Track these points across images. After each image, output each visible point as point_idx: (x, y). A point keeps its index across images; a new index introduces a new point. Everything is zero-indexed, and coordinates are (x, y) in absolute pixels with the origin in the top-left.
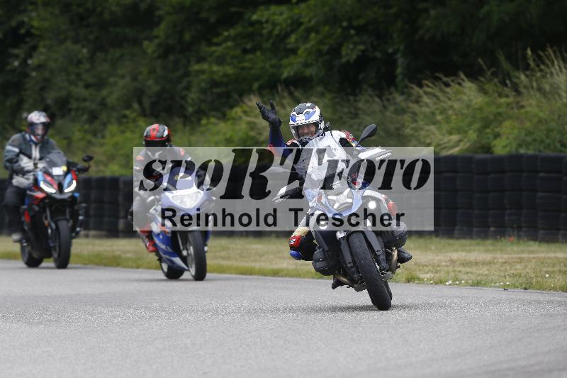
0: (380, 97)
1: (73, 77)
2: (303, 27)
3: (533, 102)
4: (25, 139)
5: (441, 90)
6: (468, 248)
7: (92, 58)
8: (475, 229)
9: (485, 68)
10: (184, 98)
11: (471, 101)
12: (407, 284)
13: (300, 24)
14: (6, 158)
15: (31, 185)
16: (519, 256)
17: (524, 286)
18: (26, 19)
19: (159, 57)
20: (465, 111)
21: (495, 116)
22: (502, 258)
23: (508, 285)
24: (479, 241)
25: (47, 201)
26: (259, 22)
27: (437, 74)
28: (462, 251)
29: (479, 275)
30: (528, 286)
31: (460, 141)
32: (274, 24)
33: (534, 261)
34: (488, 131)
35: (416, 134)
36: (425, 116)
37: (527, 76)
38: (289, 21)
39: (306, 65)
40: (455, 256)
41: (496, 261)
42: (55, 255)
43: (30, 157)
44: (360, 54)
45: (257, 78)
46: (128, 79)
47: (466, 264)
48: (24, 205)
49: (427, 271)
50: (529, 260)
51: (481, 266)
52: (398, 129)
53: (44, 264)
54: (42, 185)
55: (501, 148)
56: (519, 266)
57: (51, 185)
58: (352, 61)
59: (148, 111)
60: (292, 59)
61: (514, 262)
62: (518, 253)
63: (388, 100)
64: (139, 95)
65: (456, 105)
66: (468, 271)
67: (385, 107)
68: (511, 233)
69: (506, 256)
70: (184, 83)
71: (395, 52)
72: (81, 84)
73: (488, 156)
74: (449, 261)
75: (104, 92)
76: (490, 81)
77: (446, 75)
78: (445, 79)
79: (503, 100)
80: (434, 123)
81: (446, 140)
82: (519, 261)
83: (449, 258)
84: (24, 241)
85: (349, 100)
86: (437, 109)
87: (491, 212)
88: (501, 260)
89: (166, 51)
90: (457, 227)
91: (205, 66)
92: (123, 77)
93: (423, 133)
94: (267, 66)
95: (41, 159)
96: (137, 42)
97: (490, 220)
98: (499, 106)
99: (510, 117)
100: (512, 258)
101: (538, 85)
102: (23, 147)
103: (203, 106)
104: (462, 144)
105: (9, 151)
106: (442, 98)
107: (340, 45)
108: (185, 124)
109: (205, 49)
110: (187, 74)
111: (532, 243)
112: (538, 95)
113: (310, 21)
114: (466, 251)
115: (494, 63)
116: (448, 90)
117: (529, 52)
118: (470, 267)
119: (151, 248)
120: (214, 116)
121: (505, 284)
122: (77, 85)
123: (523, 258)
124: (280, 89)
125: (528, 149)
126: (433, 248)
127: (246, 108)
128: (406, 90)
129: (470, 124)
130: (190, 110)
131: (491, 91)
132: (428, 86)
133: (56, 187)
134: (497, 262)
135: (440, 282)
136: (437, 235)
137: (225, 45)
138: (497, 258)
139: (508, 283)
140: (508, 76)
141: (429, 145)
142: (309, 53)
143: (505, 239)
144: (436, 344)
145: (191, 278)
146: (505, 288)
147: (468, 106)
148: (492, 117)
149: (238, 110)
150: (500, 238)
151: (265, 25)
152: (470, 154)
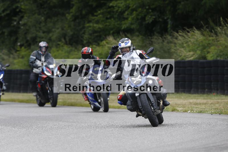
0: (161, 37)
1: (38, 29)
2: (130, 9)
3: (223, 39)
4: (38, 53)
5: (186, 34)
6: (197, 98)
7: (45, 21)
8: (200, 90)
9: (204, 25)
10: (82, 37)
11: (198, 38)
12: (172, 112)
13: (129, 7)
14: (30, 61)
15: (41, 72)
16: (217, 101)
17: (219, 113)
18: (19, 5)
19: (73, 21)
20: (195, 42)
21: (208, 45)
22: (210, 102)
23: (213, 113)
24: (201, 95)
25: (47, 79)
26: (113, 7)
27: (185, 28)
28: (194, 99)
29: (201, 108)
30: (221, 113)
31: (194, 54)
32: (119, 7)
33: (223, 103)
34: (205, 50)
35: (176, 52)
36: (180, 44)
37: (221, 28)
38: (125, 6)
39: (132, 24)
40: (191, 101)
41: (208, 103)
42: (51, 101)
43: (40, 60)
44: (153, 20)
45: (112, 29)
46: (60, 29)
47: (196, 104)
48: (38, 80)
49: (180, 107)
50: (221, 103)
51: (202, 105)
52: (168, 50)
54: (45, 72)
55: (210, 57)
56: (217, 105)
57: (49, 72)
58: (150, 22)
59: (68, 43)
60: (126, 21)
61: (215, 103)
62: (217, 100)
63: (165, 38)
64: (64, 36)
65: (192, 40)
66: (197, 107)
67: (163, 41)
68: (214, 92)
69: (212, 101)
70: (83, 31)
71: (168, 19)
72: (41, 31)
73: (205, 61)
74: (189, 103)
75: (51, 35)
76: (205, 30)
77: (188, 28)
78: (187, 29)
79: (211, 38)
80: (183, 47)
81: (188, 54)
82: (217, 103)
84: (38, 96)
85: (149, 38)
86: (184, 42)
87: (206, 83)
88: (210, 103)
89: (75, 18)
90: (193, 89)
91: (91, 24)
92: (58, 29)
93: (179, 51)
94: (116, 24)
95: (45, 61)
96: (63, 15)
97: (206, 86)
98: (210, 40)
99: (213, 45)
100: (214, 102)
101: (225, 32)
102: (38, 56)
103: (90, 40)
104: (194, 56)
105: (32, 58)
106: (186, 37)
107: (145, 16)
109: (91, 17)
110: (84, 28)
111: (222, 96)
112: (225, 36)
113: (133, 6)
114: (196, 99)
115: (207, 23)
116: (189, 34)
117: (221, 19)
118: (198, 105)
119: (86, 99)
120: (95, 44)
121: (211, 112)
122: (39, 32)
123: (219, 102)
124: (121, 33)
125: (221, 58)
126: (183, 97)
127: (107, 41)
128: (172, 34)
129: (197, 48)
130: (85, 42)
131: (206, 35)
132: (180, 32)
133: (51, 73)
135: (186, 111)
136: (184, 93)
137: (99, 16)
138: (208, 102)
139: (213, 112)
140: (213, 28)
141: (181, 56)
142: (133, 19)
143: (212, 94)
144: (184, 136)
145: (103, 111)
146: (212, 114)
147: (197, 41)
148: (206, 45)
149: (104, 42)
150: (210, 93)
151: (115, 8)
152: (197, 60)
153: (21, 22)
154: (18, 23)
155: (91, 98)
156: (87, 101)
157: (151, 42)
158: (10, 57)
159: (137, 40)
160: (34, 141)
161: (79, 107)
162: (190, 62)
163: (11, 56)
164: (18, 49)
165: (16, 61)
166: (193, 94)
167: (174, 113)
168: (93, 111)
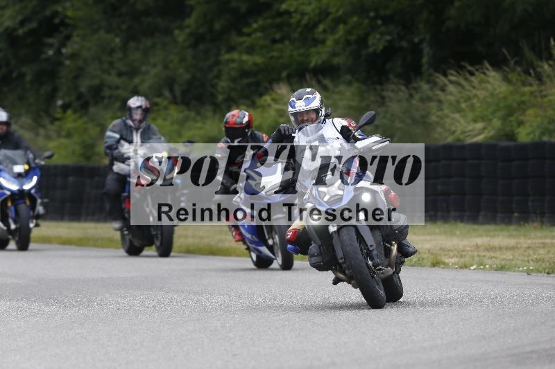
0: (406, 86)
1: (106, 66)
2: (331, 17)
4: (126, 124)
5: (466, 79)
6: (492, 233)
7: (124, 48)
8: (499, 215)
9: (509, 57)
10: (213, 86)
11: (495, 89)
12: (433, 269)
13: (329, 14)
14: (106, 145)
16: (543, 241)
17: (547, 271)
18: (60, 9)
19: (189, 46)
20: (489, 100)
21: (519, 105)
22: (526, 243)
23: (532, 270)
24: (503, 226)
26: (288, 13)
27: (463, 63)
28: (486, 236)
29: (503, 260)
30: (551, 270)
31: (485, 128)
32: (303, 14)
34: (512, 118)
35: (442, 121)
36: (451, 104)
37: (550, 66)
38: (317, 11)
39: (334, 54)
40: (480, 241)
41: (519, 246)
42: (158, 243)
43: (131, 142)
44: (386, 44)
45: (285, 67)
46: (159, 68)
47: (490, 249)
48: (124, 192)
49: (451, 255)
50: (552, 245)
51: (505, 251)
52: (423, 117)
53: (145, 253)
55: (525, 135)
56: (542, 251)
58: (378, 51)
59: (179, 99)
60: (320, 48)
61: (538, 247)
62: (541, 238)
63: (415, 89)
64: (170, 83)
65: (481, 94)
66: (492, 256)
67: (411, 96)
68: (535, 219)
69: (529, 241)
70: (215, 72)
71: (421, 42)
72: (114, 72)
73: (512, 144)
74: (474, 246)
75: (136, 80)
76: (513, 70)
77: (471, 65)
78: (470, 68)
79: (527, 89)
80: (459, 111)
81: (470, 128)
82: (542, 246)
83: (474, 243)
84: (125, 229)
85: (375, 89)
86: (462, 97)
87: (515, 198)
88: (524, 246)
89: (197, 39)
90: (482, 213)
91: (235, 55)
92: (155, 65)
93: (448, 120)
94: (295, 53)
96: (168, 32)
97: (514, 206)
98: (523, 94)
99: (533, 106)
100: (535, 244)
102: (124, 132)
103: (233, 94)
104: (486, 131)
105: (110, 137)
106: (467, 87)
107: (366, 36)
108: (215, 112)
109: (235, 39)
110: (217, 63)
113: (337, 11)
114: (490, 236)
115: (517, 53)
116: (473, 78)
118: (494, 252)
119: (238, 237)
120: (244, 104)
121: (528, 269)
122: (109, 74)
123: (546, 244)
124: (308, 77)
125: (551, 137)
126: (458, 233)
127: (274, 96)
128: (431, 79)
129: (494, 112)
130: (220, 98)
131: (514, 80)
132: (452, 75)
134: (521, 247)
135: (465, 267)
136: (462, 221)
137: (254, 36)
138: (520, 243)
139: (531, 268)
140: (531, 65)
141: (454, 132)
142: (337, 42)
143: (528, 224)
144: (461, 327)
145: (279, 267)
146: (529, 272)
147: (492, 95)
148: (515, 105)
149: (267, 99)
150: (524, 223)
151: (294, 15)
152: (494, 142)
153: (64, 51)
154: (58, 52)
155: (248, 236)
156: (241, 243)
157: (379, 99)
158: (37, 134)
159: (348, 94)
160: (96, 337)
161: (207, 257)
162: (477, 146)
163: (42, 131)
164: (58, 116)
165: (52, 144)
166: (483, 224)
167: (438, 272)
168: (255, 267)
